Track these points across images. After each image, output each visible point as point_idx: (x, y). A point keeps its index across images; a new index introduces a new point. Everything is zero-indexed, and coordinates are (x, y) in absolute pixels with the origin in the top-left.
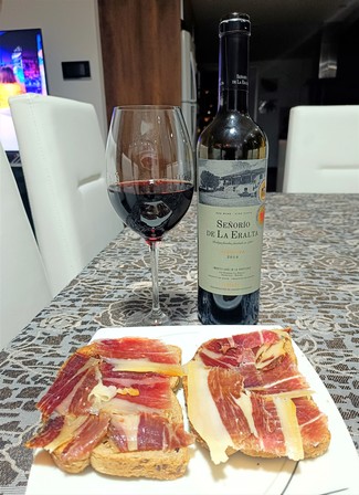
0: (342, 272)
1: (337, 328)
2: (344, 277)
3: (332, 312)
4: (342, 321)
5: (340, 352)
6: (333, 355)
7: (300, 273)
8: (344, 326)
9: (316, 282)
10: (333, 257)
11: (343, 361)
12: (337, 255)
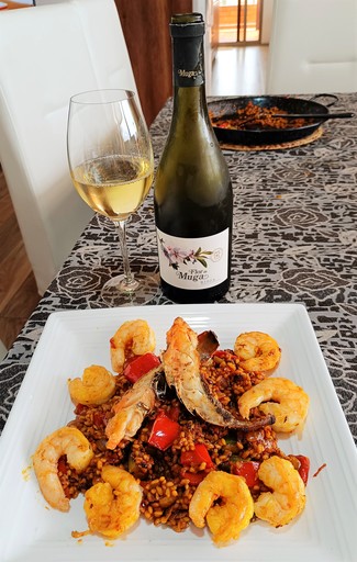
0: (290, 184)
1: (260, 226)
2: (289, 188)
3: (263, 216)
4: (265, 222)
5: (253, 240)
6: (246, 243)
7: (255, 187)
8: (266, 225)
9: (264, 193)
10: (292, 169)
11: (250, 246)
12: (296, 167)
